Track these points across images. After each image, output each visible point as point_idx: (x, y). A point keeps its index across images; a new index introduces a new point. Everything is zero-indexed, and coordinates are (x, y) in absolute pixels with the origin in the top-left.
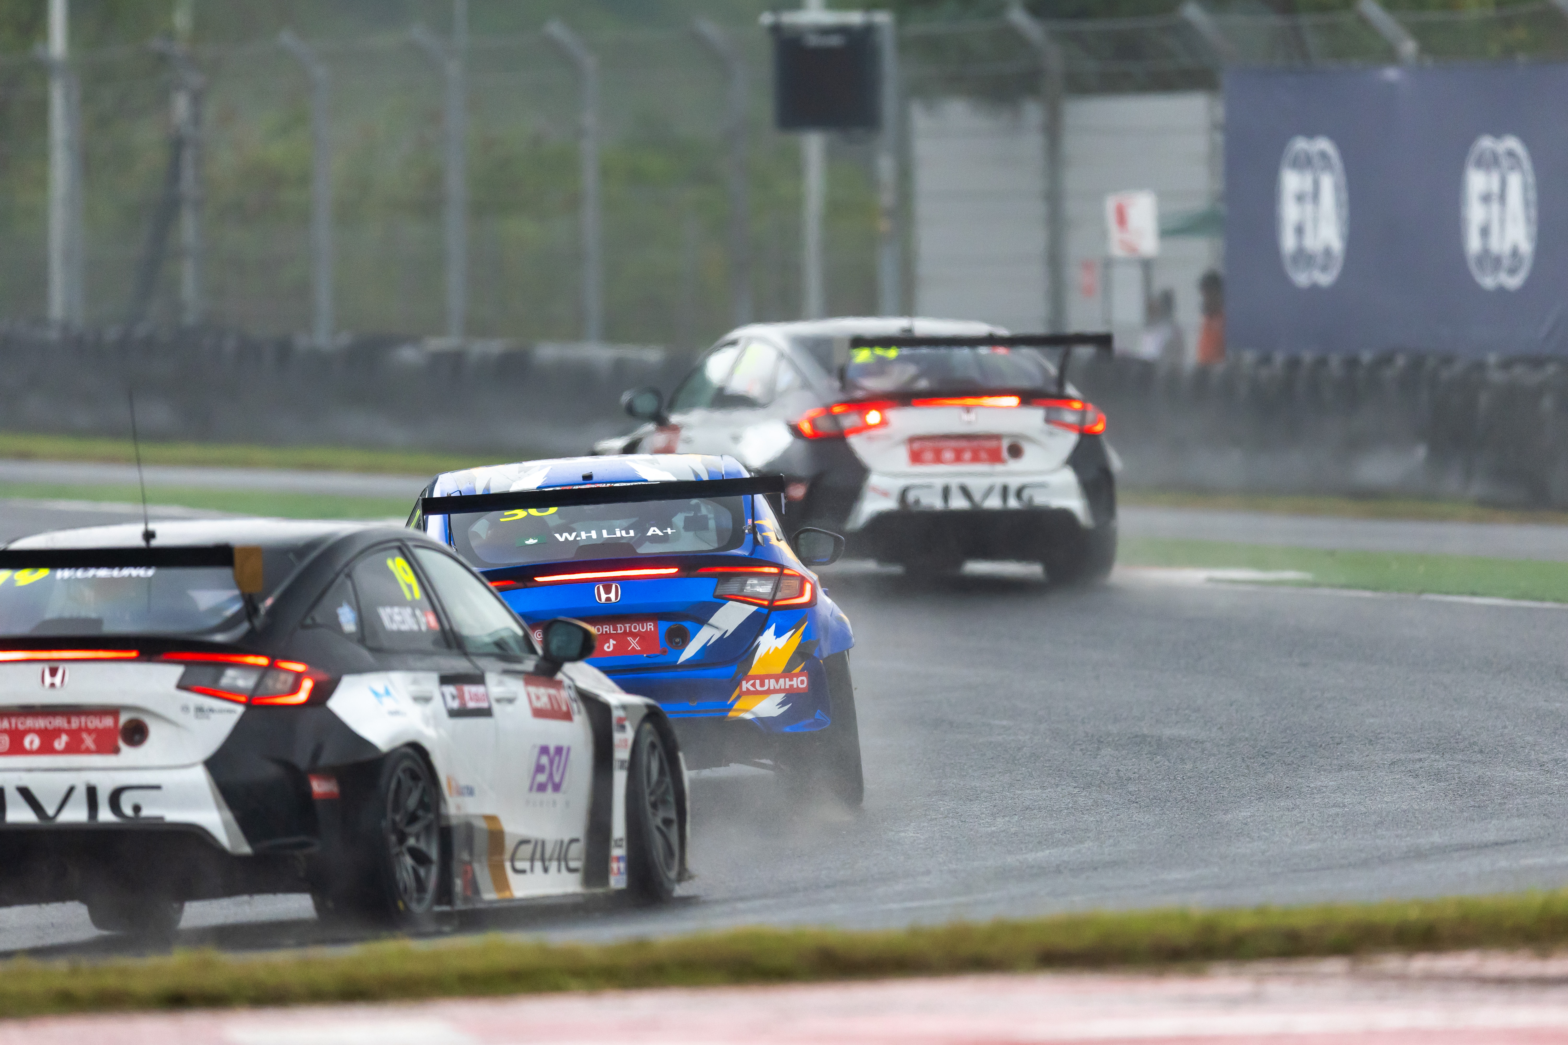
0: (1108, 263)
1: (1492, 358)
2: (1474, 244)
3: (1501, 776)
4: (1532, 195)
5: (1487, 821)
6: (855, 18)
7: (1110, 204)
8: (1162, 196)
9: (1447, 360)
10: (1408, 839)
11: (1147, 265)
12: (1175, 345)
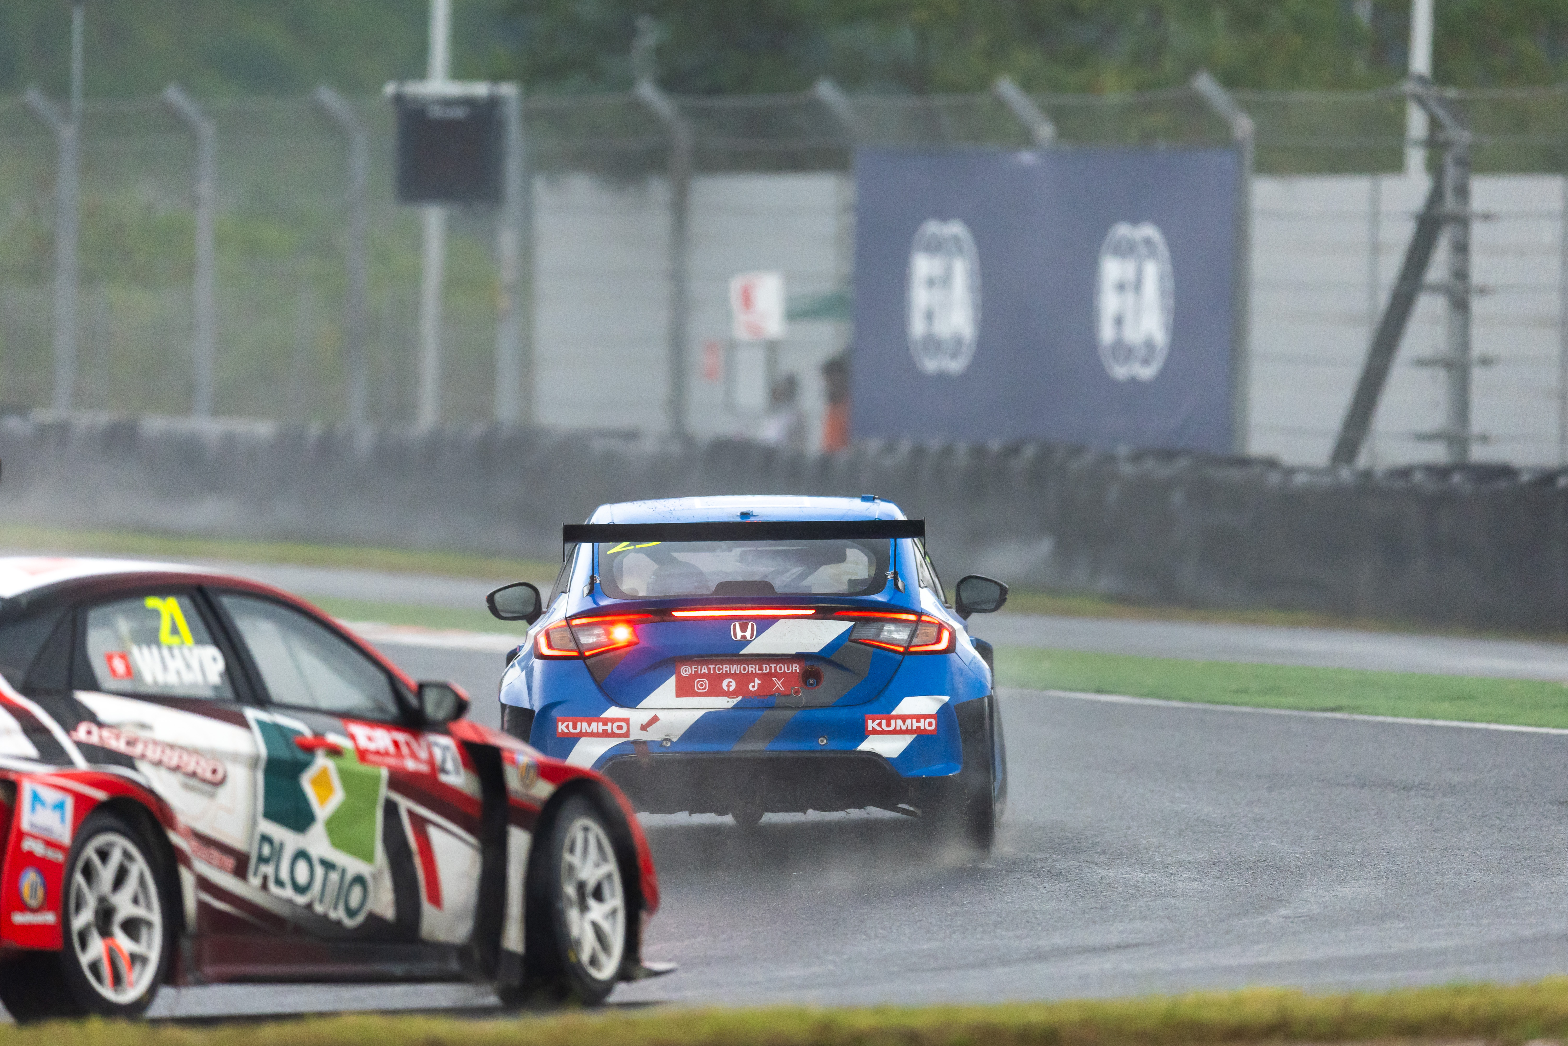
0: (732, 346)
1: (1123, 450)
2: (1107, 333)
3: (1124, 878)
4: (1170, 285)
5: (1109, 923)
6: (480, 89)
7: (736, 285)
8: (791, 278)
9: (1077, 451)
10: (1029, 940)
11: (772, 348)
12: (797, 431)
